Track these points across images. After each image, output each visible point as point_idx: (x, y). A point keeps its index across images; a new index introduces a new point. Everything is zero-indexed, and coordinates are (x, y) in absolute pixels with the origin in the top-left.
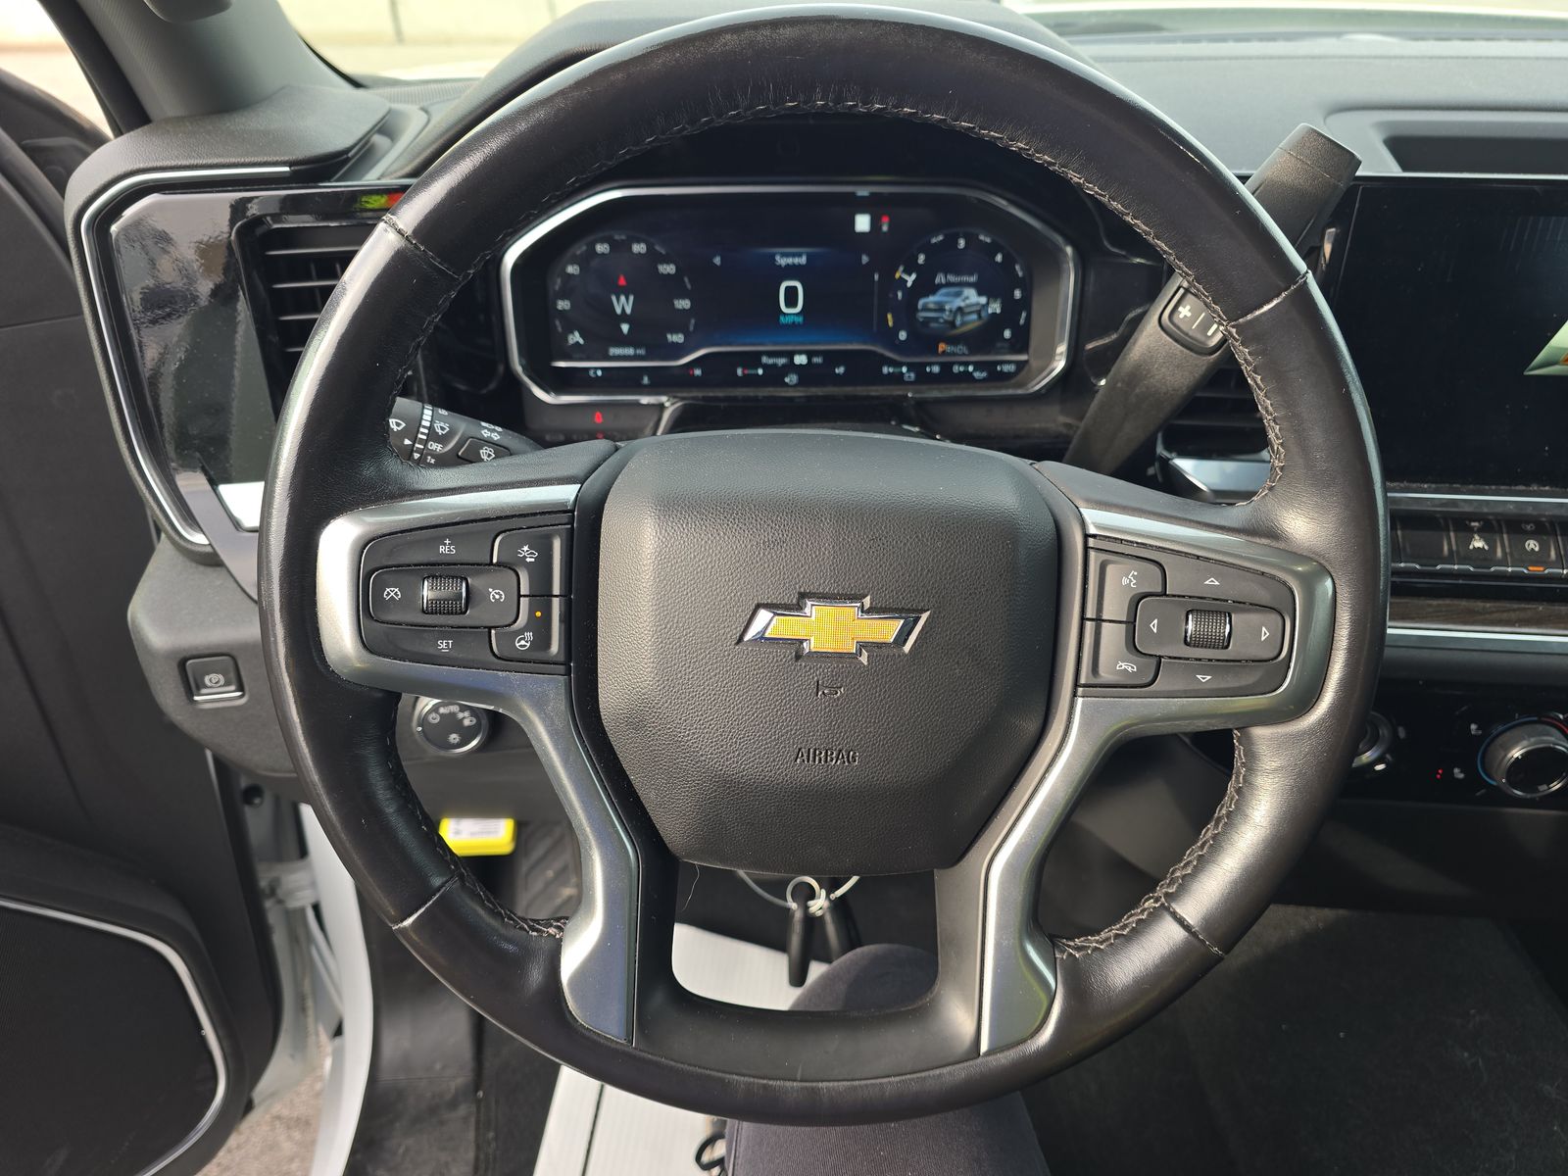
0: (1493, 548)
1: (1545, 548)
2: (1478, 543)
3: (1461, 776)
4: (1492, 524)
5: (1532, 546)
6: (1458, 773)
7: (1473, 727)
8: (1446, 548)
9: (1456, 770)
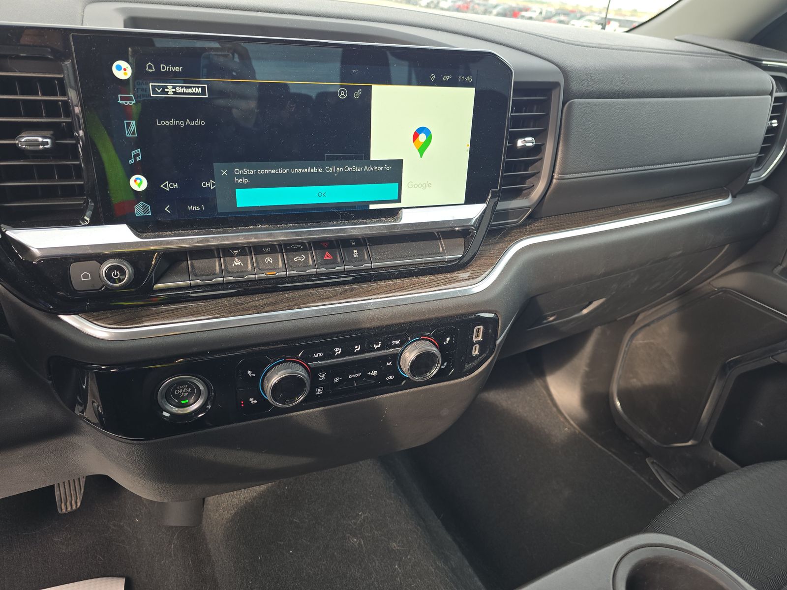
0: (246, 264)
1: (276, 261)
2: (237, 262)
3: (255, 402)
4: (243, 250)
5: (269, 260)
6: (253, 401)
7: (249, 372)
8: (218, 268)
9: (251, 400)
